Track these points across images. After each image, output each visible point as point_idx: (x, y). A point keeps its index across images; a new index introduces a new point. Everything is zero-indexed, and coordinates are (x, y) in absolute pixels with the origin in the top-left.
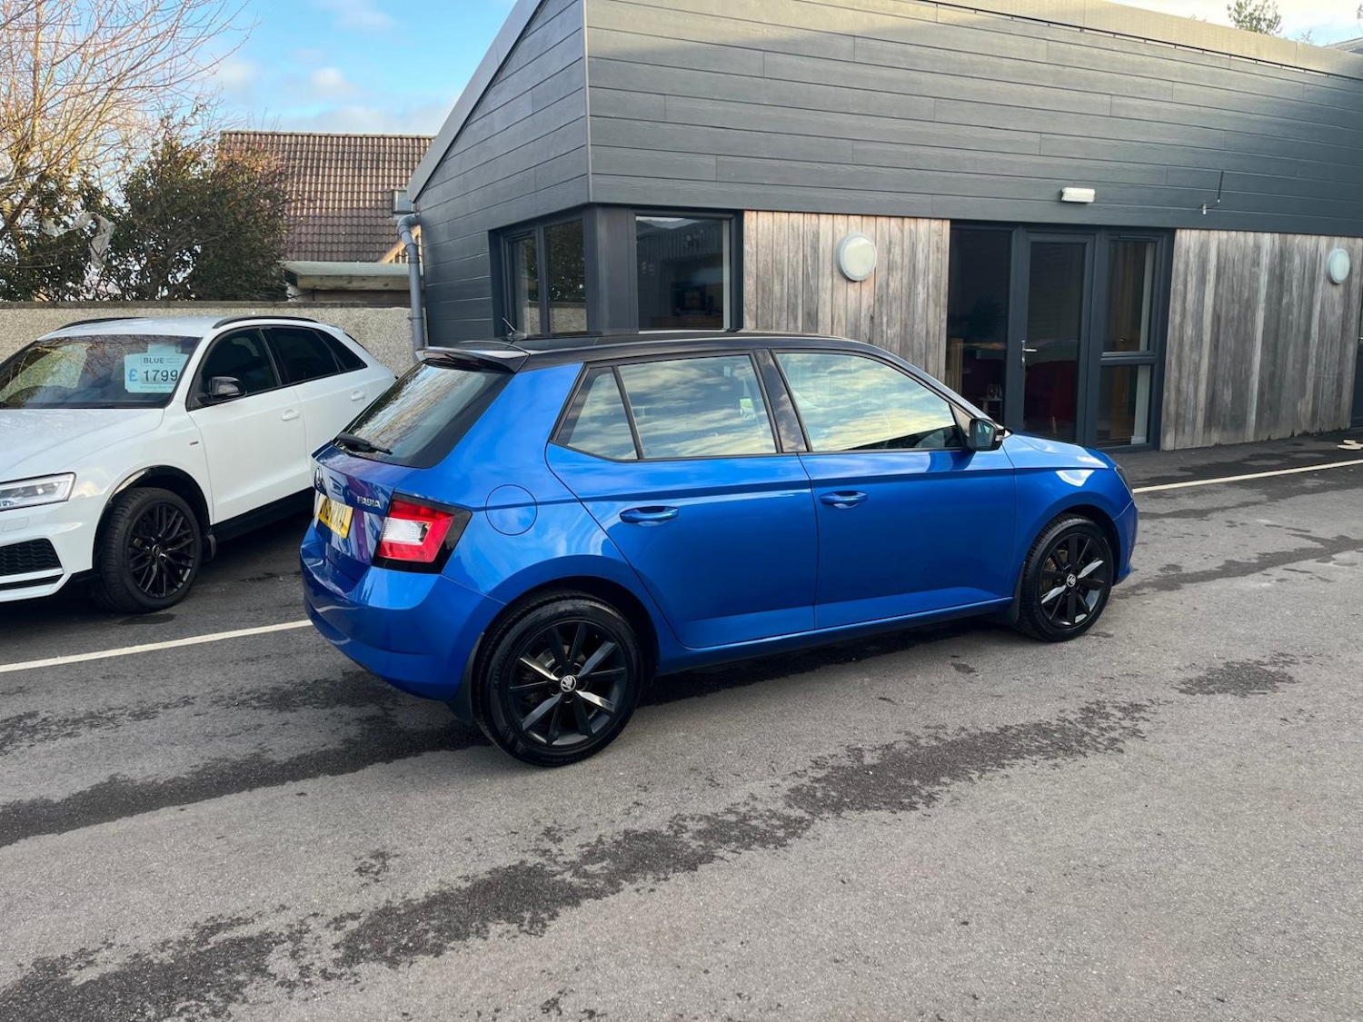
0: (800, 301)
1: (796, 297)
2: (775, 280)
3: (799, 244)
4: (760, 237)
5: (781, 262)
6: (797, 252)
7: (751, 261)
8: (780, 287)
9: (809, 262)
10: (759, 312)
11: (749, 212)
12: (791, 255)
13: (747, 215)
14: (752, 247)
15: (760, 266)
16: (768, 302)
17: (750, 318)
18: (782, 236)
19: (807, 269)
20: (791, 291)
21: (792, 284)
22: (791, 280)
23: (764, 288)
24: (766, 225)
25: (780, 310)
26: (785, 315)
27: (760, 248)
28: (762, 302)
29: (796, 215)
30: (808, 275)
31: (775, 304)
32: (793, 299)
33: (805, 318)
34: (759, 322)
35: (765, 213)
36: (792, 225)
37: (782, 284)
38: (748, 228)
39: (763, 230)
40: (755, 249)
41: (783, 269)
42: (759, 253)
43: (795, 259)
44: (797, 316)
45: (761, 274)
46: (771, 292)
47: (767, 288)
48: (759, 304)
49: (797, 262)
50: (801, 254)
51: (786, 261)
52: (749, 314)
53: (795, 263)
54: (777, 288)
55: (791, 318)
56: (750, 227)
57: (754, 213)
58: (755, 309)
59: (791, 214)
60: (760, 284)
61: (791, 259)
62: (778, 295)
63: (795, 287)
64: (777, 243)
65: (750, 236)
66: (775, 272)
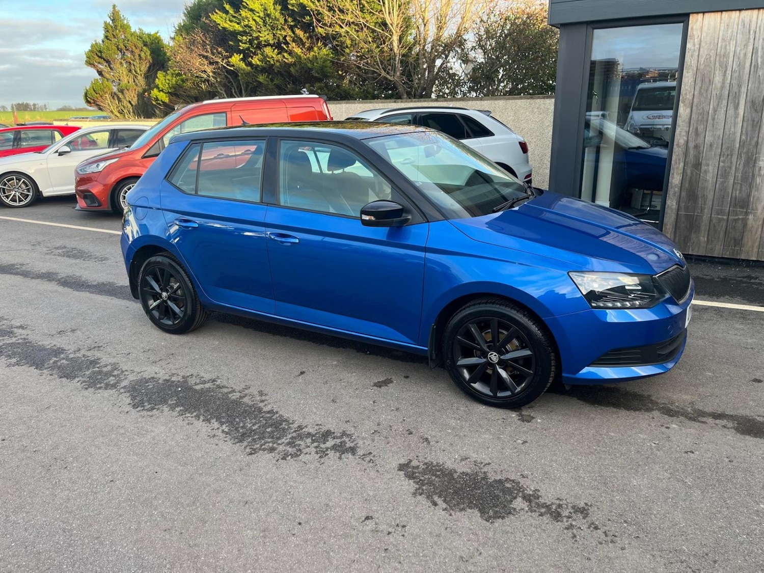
0: (744, 89)
1: (740, 86)
2: (717, 72)
3: (749, 38)
4: (704, 34)
5: (726, 55)
6: (746, 46)
7: (692, 56)
8: (722, 77)
9: (760, 53)
10: (695, 100)
11: (695, 15)
12: (738, 49)
13: (692, 18)
14: (694, 45)
15: (702, 60)
16: (707, 91)
17: (685, 105)
18: (730, 31)
19: (757, 61)
20: (734, 82)
21: (736, 75)
22: (735, 71)
23: (704, 80)
24: (712, 23)
25: (720, 98)
26: (725, 102)
27: (703, 44)
28: (700, 91)
29: (748, 13)
30: (756, 67)
31: (714, 93)
32: (735, 89)
33: (748, 105)
34: (694, 108)
35: (713, 14)
36: (743, 22)
37: (725, 75)
38: (692, 28)
39: (709, 29)
40: (697, 46)
41: (727, 62)
42: (701, 49)
43: (743, 52)
44: (738, 103)
45: (702, 67)
46: (711, 82)
47: (707, 80)
48: (696, 93)
49: (745, 55)
50: (750, 48)
51: (731, 55)
52: (683, 102)
53: (742, 55)
54: (718, 79)
55: (731, 106)
56: (695, 27)
57: (701, 15)
58: (691, 98)
59: (743, 12)
60: (699, 75)
61: (738, 52)
62: (719, 85)
63: (740, 78)
64: (723, 39)
65: (693, 36)
66: (717, 65)
